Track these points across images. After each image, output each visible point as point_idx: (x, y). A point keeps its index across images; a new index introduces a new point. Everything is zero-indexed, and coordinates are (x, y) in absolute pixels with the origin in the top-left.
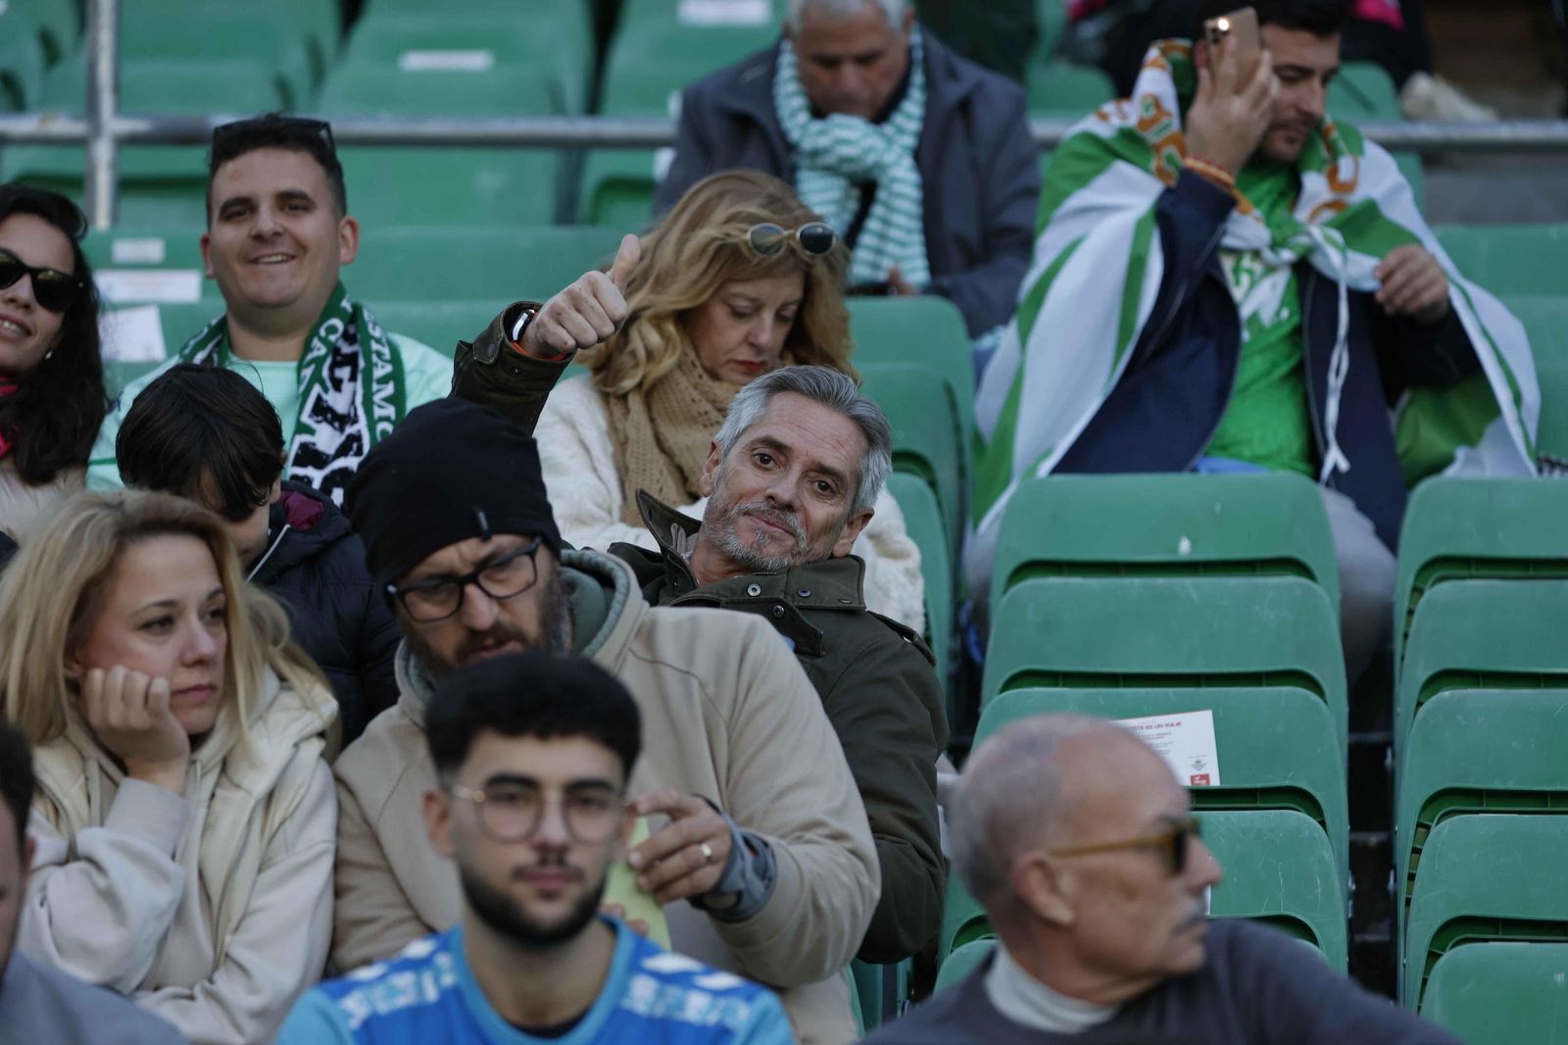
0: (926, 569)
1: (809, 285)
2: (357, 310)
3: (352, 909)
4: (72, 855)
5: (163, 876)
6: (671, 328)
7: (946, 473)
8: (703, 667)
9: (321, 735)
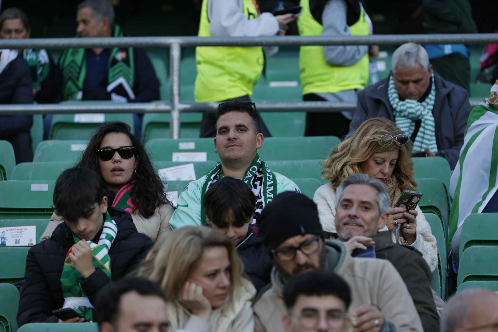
1: (400, 154)
2: (262, 163)
6: (356, 168)
8: (369, 277)
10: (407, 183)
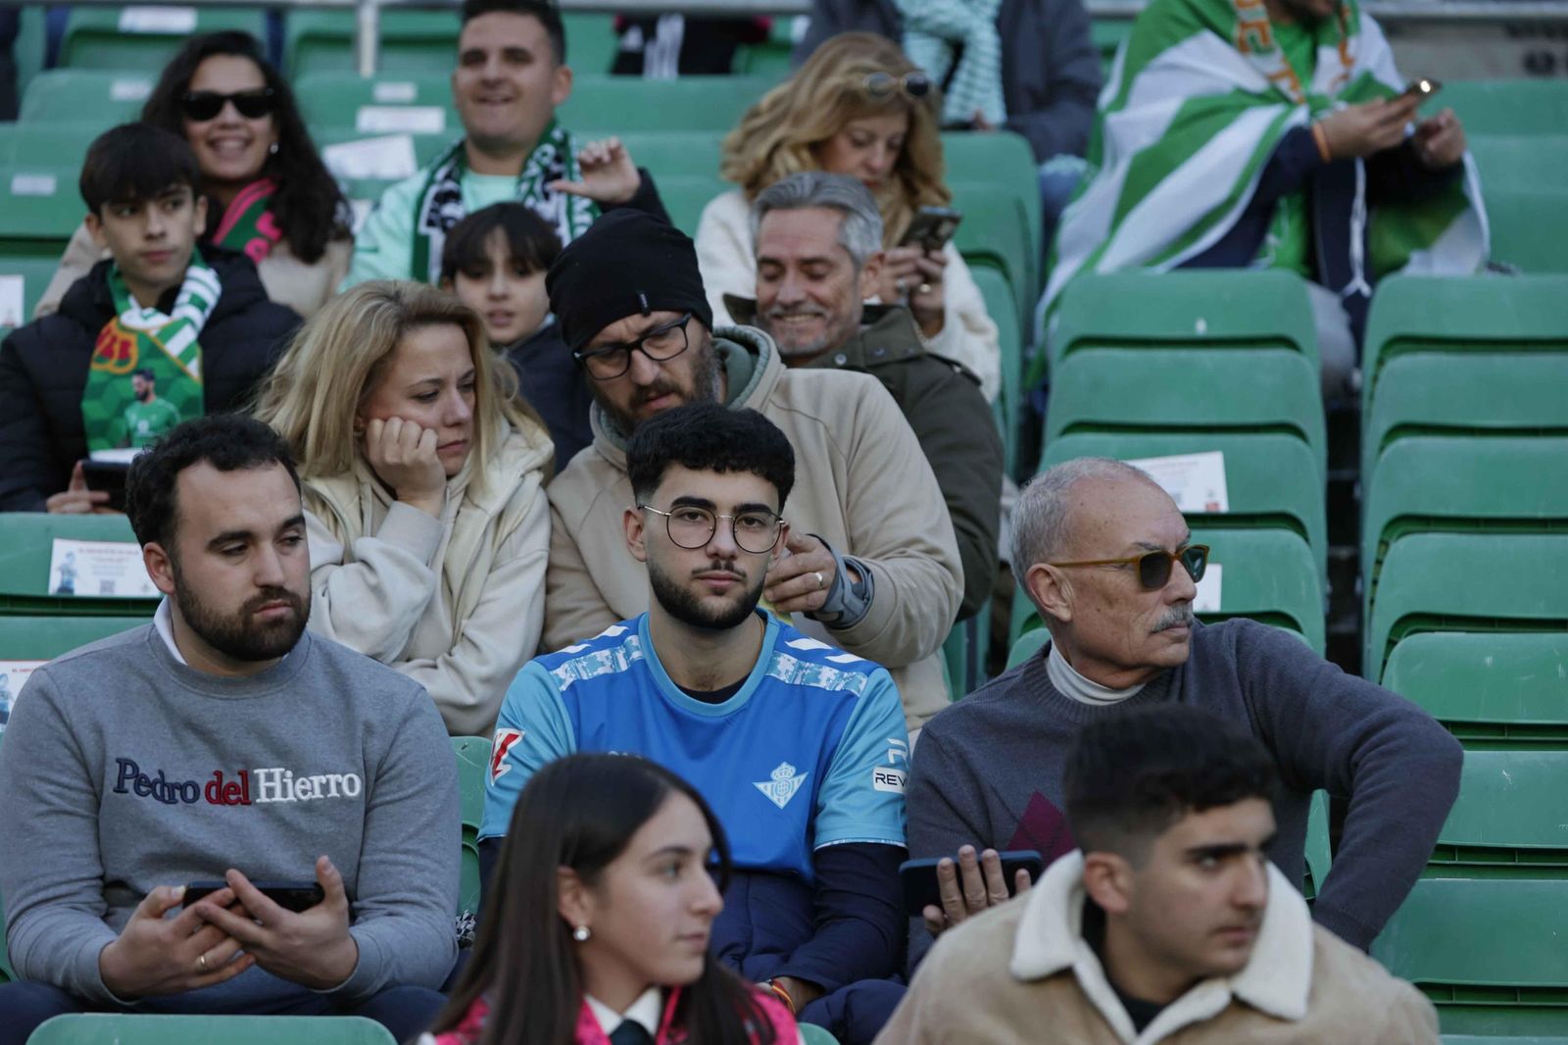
0: (1002, 342)
1: (912, 122)
2: (566, 137)
3: (559, 601)
4: (347, 558)
5: (420, 578)
6: (805, 155)
7: (1017, 268)
8: (827, 415)
9: (539, 469)
10: (926, 193)
